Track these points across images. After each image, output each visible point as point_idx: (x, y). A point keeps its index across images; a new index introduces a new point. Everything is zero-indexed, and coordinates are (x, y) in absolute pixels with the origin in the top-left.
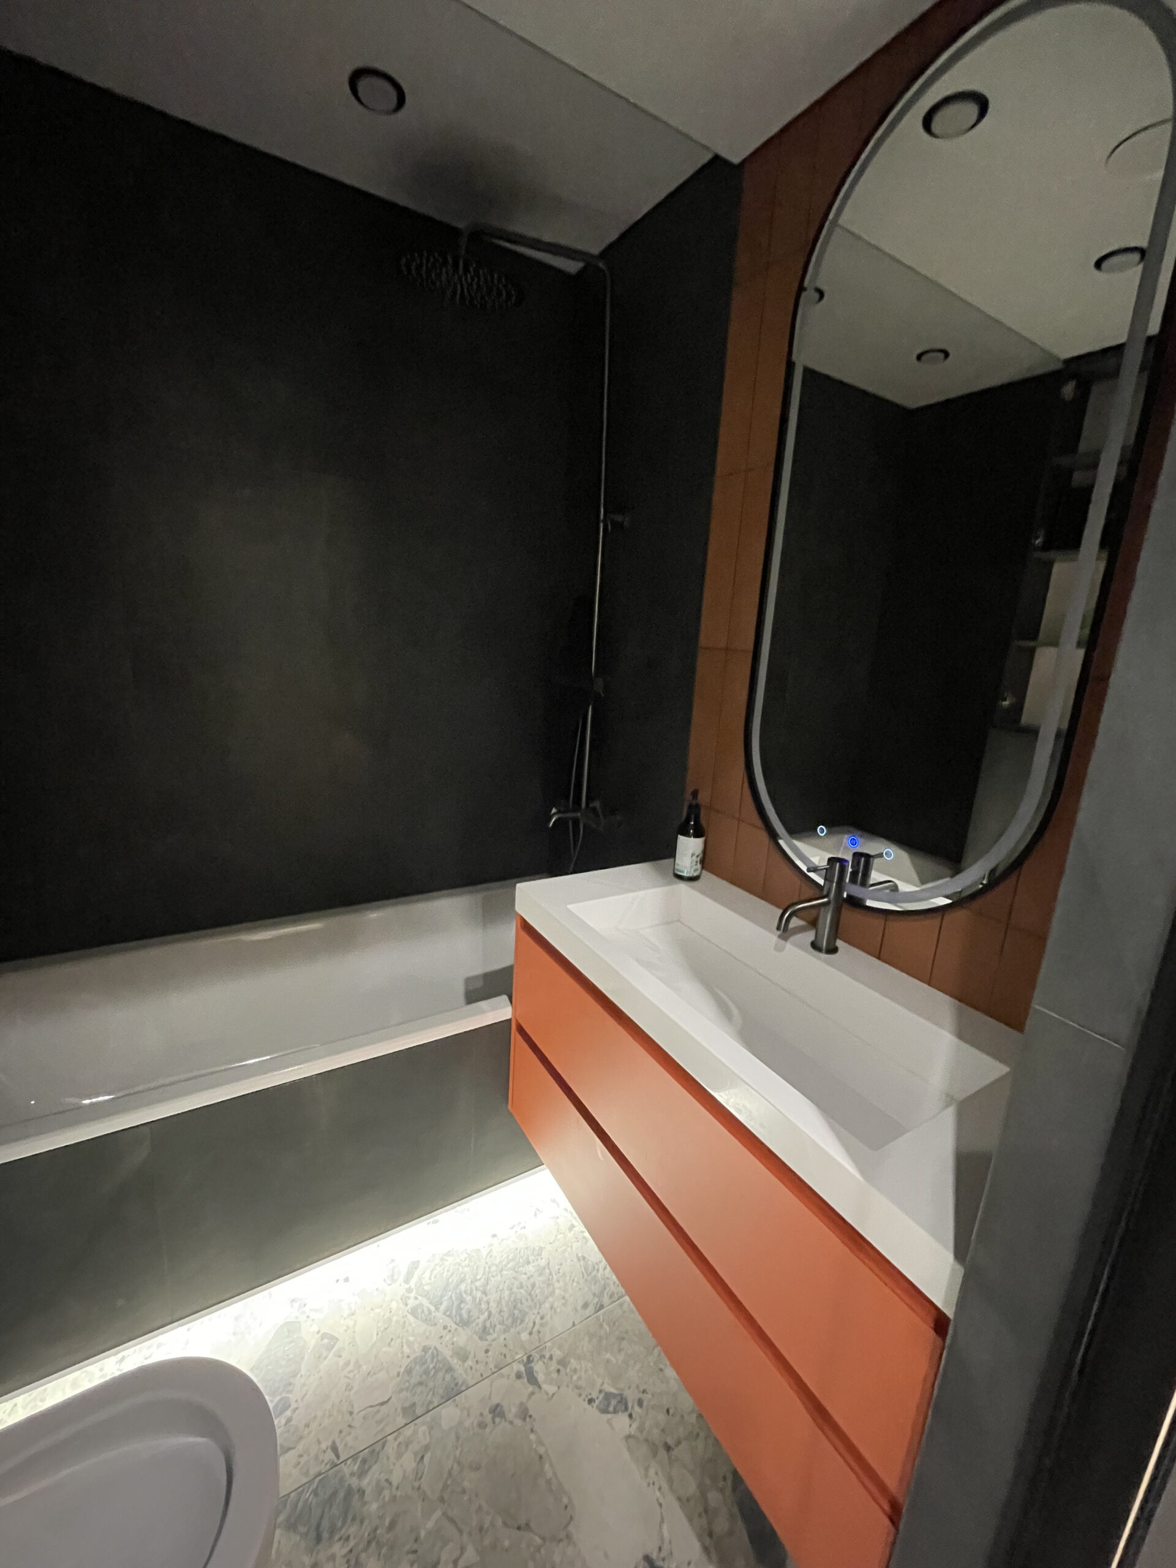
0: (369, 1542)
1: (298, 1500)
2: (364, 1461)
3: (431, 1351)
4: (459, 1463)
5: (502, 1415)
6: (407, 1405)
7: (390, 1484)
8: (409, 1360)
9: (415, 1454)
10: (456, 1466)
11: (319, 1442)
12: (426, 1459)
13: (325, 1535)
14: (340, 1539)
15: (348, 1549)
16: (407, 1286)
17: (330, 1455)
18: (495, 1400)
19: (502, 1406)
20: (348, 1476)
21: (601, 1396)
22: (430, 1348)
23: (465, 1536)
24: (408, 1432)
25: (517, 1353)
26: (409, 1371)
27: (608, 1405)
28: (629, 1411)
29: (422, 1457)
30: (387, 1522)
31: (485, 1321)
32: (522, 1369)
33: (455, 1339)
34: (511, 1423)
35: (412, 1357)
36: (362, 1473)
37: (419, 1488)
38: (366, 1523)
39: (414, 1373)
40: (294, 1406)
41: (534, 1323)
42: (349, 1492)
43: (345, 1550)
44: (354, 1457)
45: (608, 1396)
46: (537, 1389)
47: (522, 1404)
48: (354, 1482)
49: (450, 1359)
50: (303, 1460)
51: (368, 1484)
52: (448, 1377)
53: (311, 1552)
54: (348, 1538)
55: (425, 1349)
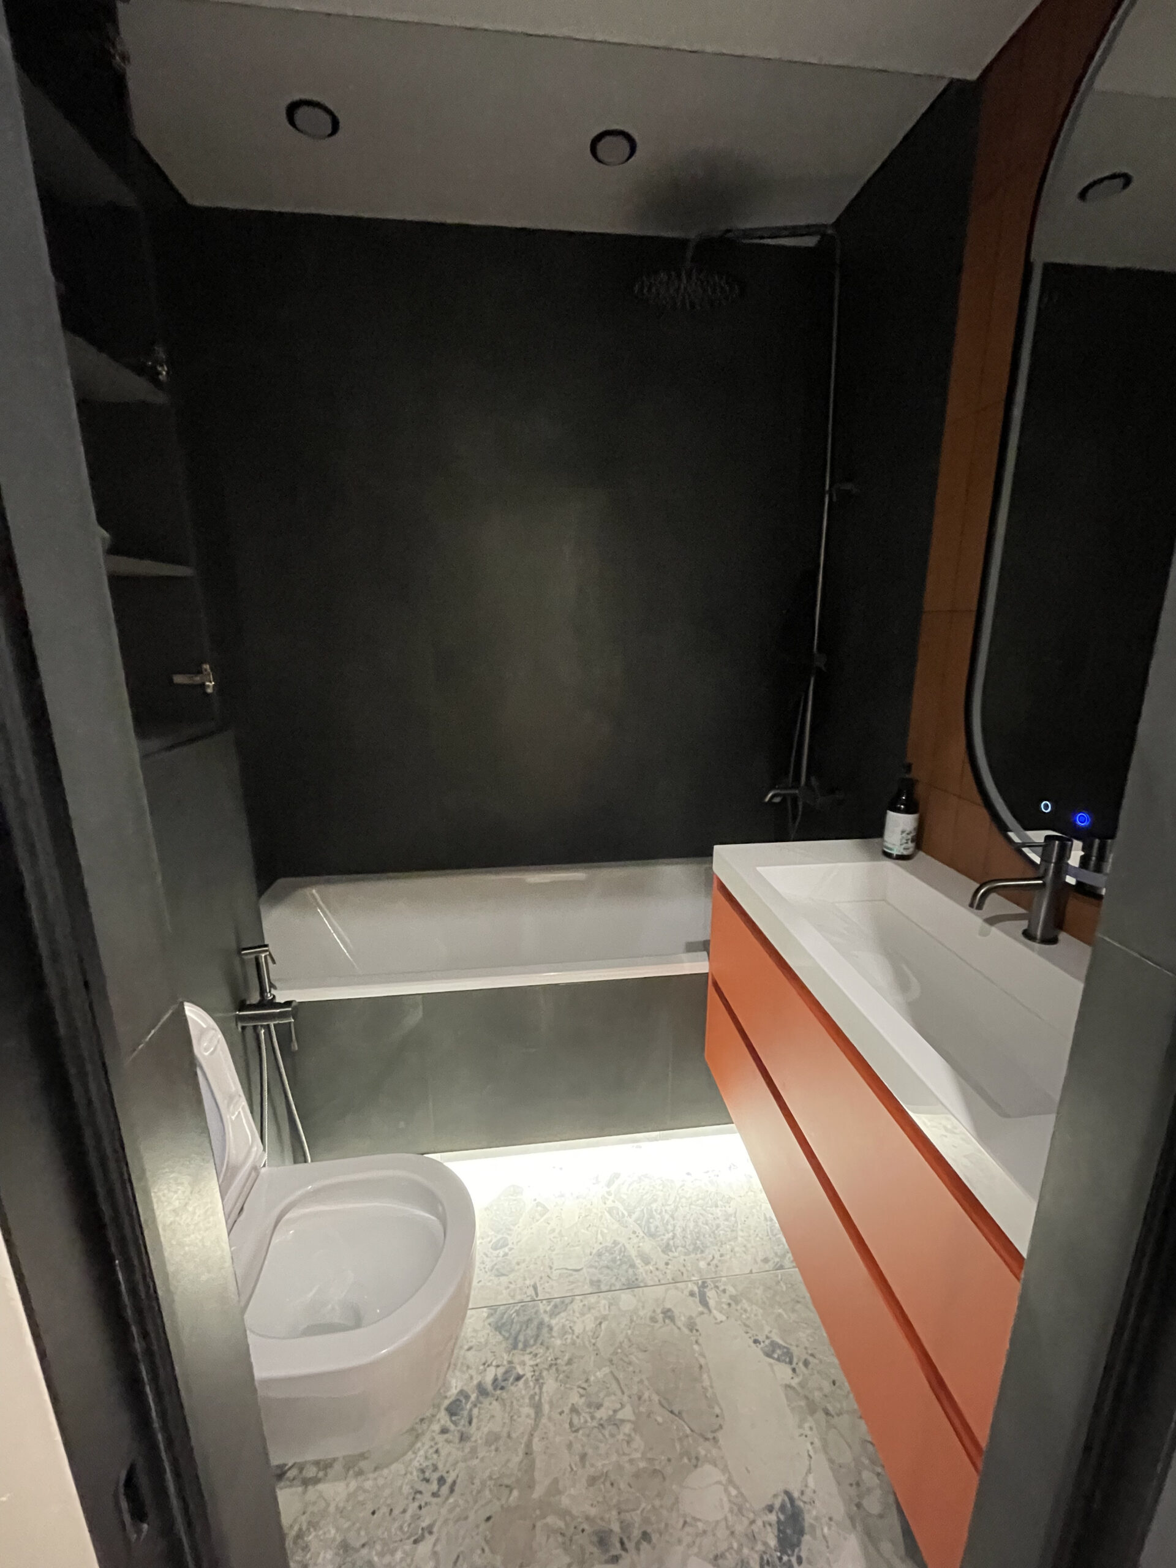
0: (551, 1366)
1: (504, 1313)
2: (556, 1306)
3: (619, 1246)
4: (630, 1340)
5: (672, 1319)
6: (595, 1279)
7: (573, 1331)
8: (601, 1246)
9: (596, 1318)
10: (626, 1340)
11: (525, 1279)
12: (603, 1326)
13: (520, 1345)
14: (531, 1353)
15: (535, 1363)
16: (608, 1190)
17: (531, 1292)
18: (668, 1306)
19: (673, 1312)
20: (542, 1311)
21: (767, 1342)
22: (619, 1244)
23: (625, 1399)
24: (593, 1299)
25: (693, 1275)
26: (599, 1255)
27: (774, 1351)
28: (794, 1365)
29: (600, 1323)
30: (566, 1358)
31: (669, 1239)
32: (696, 1289)
33: (641, 1244)
34: (679, 1328)
35: (604, 1245)
36: (553, 1314)
37: (594, 1344)
38: (551, 1350)
39: (604, 1258)
40: (510, 1246)
41: (714, 1257)
42: (541, 1324)
43: (532, 1363)
44: (549, 1300)
45: (774, 1345)
46: (706, 1311)
47: (691, 1318)
48: (546, 1319)
49: (635, 1259)
50: (512, 1286)
51: (557, 1324)
52: (631, 1271)
53: (510, 1352)
54: (536, 1355)
55: (615, 1243)
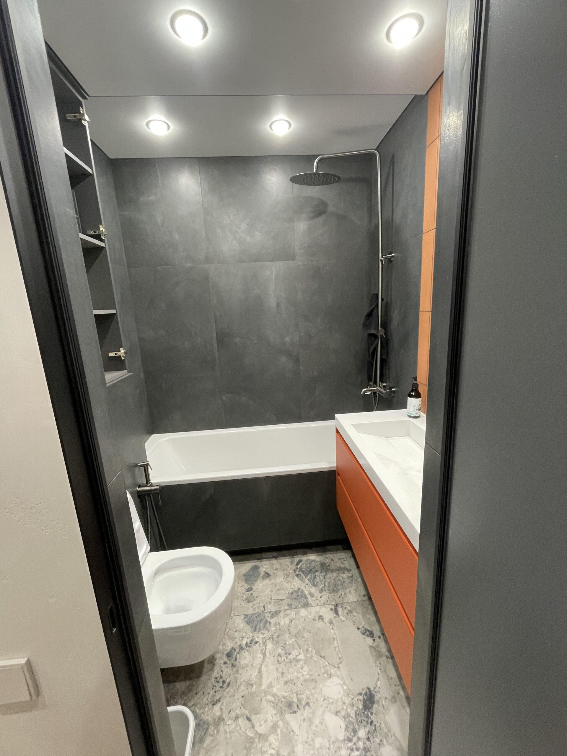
0: (270, 638)
1: (251, 617)
2: (273, 614)
3: (301, 590)
4: (304, 628)
5: (322, 620)
6: (290, 603)
7: (280, 624)
8: (293, 590)
9: (290, 619)
10: (302, 628)
11: (260, 603)
12: (293, 622)
13: (257, 630)
14: (262, 633)
15: (263, 637)
16: (296, 567)
17: (262, 609)
18: (321, 614)
19: (323, 617)
20: (267, 616)
21: (363, 629)
23: (301, 651)
24: (289, 612)
25: (332, 602)
26: (292, 593)
27: (366, 633)
28: (374, 638)
30: (277, 635)
31: (323, 587)
32: (333, 607)
33: (310, 589)
34: (325, 623)
36: (272, 617)
37: (289, 630)
38: (270, 632)
39: (294, 595)
40: (254, 590)
41: (342, 594)
42: (266, 621)
44: (270, 612)
45: (366, 630)
46: (337, 616)
47: (331, 619)
48: (269, 619)
49: (307, 595)
50: (254, 606)
51: (273, 621)
52: (305, 600)
53: (253, 633)
54: (264, 634)
55: (299, 589)
